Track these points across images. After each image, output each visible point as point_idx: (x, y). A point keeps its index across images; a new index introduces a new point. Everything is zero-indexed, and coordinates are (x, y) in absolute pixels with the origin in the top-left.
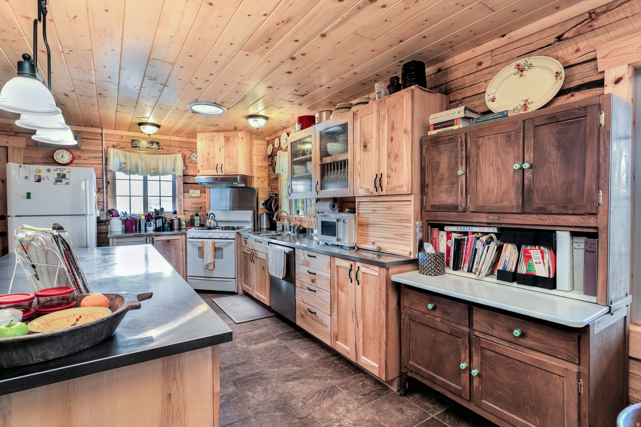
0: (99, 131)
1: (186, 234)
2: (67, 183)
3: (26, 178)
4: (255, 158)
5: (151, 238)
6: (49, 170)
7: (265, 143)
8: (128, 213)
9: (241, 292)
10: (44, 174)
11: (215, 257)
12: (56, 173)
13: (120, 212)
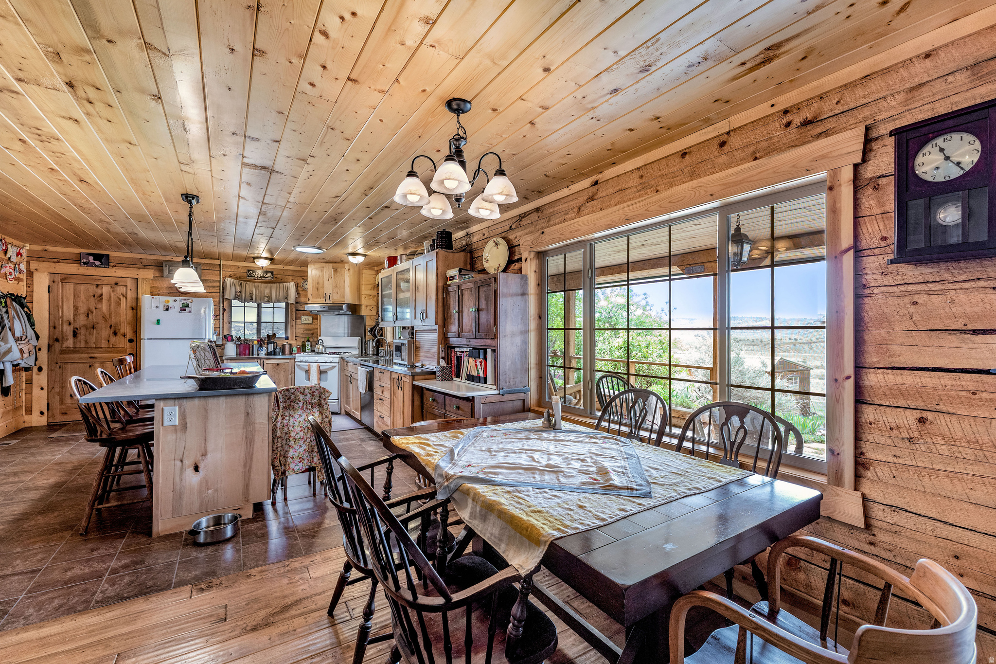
0: (217, 262)
1: (295, 359)
2: (190, 312)
3: (157, 307)
4: (363, 287)
5: (262, 361)
6: (175, 301)
7: (374, 272)
8: (242, 338)
9: (343, 412)
10: (171, 304)
11: (320, 379)
12: (181, 303)
13: (234, 338)
